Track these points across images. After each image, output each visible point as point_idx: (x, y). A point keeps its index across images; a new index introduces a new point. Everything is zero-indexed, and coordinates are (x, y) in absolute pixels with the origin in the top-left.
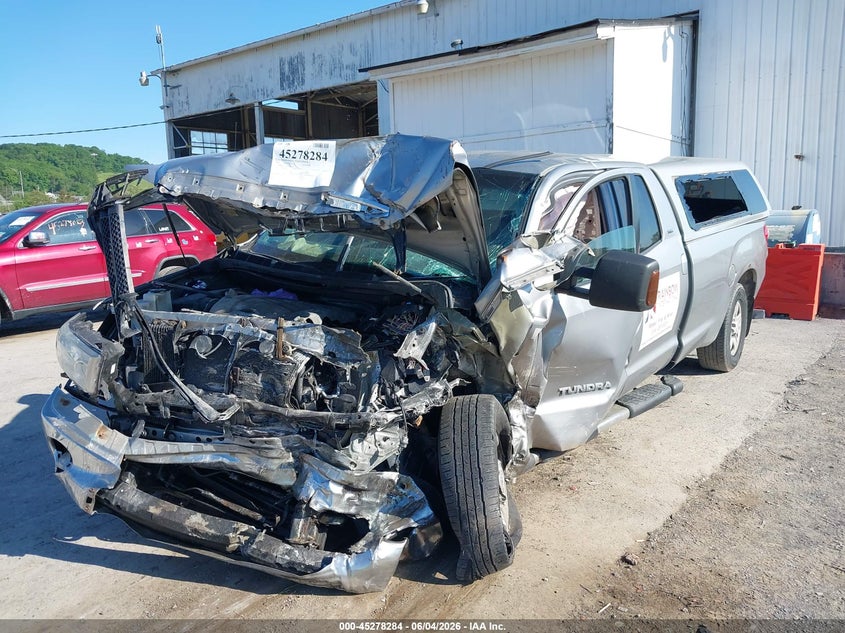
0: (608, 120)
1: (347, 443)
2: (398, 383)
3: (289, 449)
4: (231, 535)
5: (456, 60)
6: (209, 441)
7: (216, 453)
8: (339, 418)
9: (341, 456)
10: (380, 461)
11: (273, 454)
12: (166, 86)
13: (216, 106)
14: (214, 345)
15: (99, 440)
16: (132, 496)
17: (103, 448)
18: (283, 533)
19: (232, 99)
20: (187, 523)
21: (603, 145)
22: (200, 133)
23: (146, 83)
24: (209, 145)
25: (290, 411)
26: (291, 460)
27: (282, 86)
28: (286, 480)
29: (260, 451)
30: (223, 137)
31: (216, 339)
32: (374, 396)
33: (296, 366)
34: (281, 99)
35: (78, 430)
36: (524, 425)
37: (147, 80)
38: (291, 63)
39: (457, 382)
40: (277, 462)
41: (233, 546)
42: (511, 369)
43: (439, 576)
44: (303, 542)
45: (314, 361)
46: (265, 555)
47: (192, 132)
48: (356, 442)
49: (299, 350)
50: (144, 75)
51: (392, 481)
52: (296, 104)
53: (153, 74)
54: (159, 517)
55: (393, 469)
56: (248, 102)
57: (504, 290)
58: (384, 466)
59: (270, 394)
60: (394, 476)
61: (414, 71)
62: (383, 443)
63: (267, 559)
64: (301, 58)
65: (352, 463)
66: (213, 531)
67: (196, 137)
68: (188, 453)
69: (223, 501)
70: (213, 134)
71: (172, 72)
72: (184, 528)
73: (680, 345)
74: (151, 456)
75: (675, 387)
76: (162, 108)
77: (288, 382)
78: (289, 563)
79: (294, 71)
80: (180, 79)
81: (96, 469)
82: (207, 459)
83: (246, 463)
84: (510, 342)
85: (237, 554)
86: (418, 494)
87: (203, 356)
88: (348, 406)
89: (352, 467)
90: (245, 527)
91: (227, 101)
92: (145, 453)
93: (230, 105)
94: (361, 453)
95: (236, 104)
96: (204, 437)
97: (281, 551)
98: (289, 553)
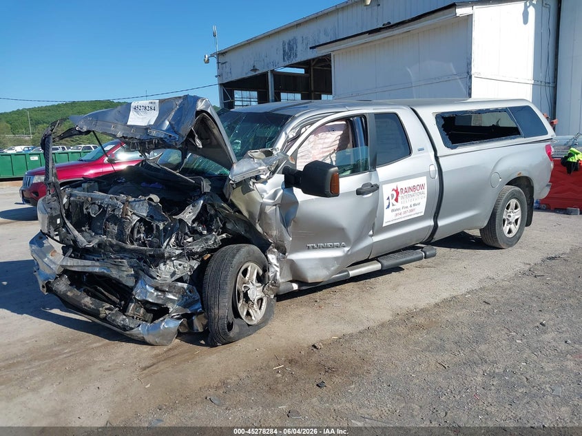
0: (468, 73)
1: (157, 265)
2: (186, 234)
3: (132, 266)
4: (101, 309)
5: (367, 38)
6: (98, 260)
7: (100, 267)
8: (150, 251)
9: (153, 271)
10: (177, 276)
11: (124, 269)
12: (218, 63)
13: (246, 74)
14: (100, 209)
15: (50, 257)
16: (63, 286)
17: (51, 260)
18: (124, 310)
19: (255, 70)
20: (82, 301)
21: (465, 91)
22: (240, 92)
23: (208, 62)
24: (245, 100)
25: (130, 246)
26: (133, 273)
27: (284, 59)
28: (130, 282)
29: (118, 266)
30: (255, 94)
31: (100, 207)
32: (173, 240)
33: (131, 222)
34: (285, 67)
35: (42, 251)
36: (277, 265)
37: (208, 60)
38: (289, 44)
39: (224, 235)
40: (126, 273)
41: (102, 315)
42: (259, 229)
43: (203, 342)
44: (132, 315)
45: (142, 220)
46: (114, 320)
47: (235, 91)
48: (162, 265)
49: (134, 214)
50: (207, 56)
51: (184, 288)
52: (303, 70)
53: (212, 56)
54: (71, 298)
55: (185, 282)
56: (265, 71)
57: (231, 182)
58: (181, 280)
59: (120, 236)
60: (185, 286)
61: (342, 46)
62: (179, 267)
63: (114, 323)
64: (295, 40)
65: (158, 276)
66: (93, 306)
67: (238, 94)
68: (88, 266)
69: (106, 293)
70: (248, 92)
71: (222, 54)
72: (81, 304)
73: (436, 226)
74: (70, 266)
75: (427, 253)
76: (216, 77)
77: (126, 230)
78: (123, 325)
79: (291, 49)
80: (227, 58)
81: (48, 272)
82: (97, 270)
83: (114, 273)
84: (251, 213)
85: (104, 319)
86: (197, 296)
87: (93, 215)
88: (156, 245)
89: (158, 278)
90: (108, 306)
91: (251, 70)
92: (69, 265)
93: (254, 74)
94: (165, 271)
95: (257, 73)
96: (96, 258)
97: (121, 319)
98: (124, 320)
